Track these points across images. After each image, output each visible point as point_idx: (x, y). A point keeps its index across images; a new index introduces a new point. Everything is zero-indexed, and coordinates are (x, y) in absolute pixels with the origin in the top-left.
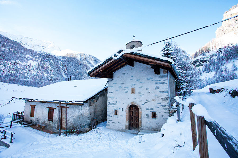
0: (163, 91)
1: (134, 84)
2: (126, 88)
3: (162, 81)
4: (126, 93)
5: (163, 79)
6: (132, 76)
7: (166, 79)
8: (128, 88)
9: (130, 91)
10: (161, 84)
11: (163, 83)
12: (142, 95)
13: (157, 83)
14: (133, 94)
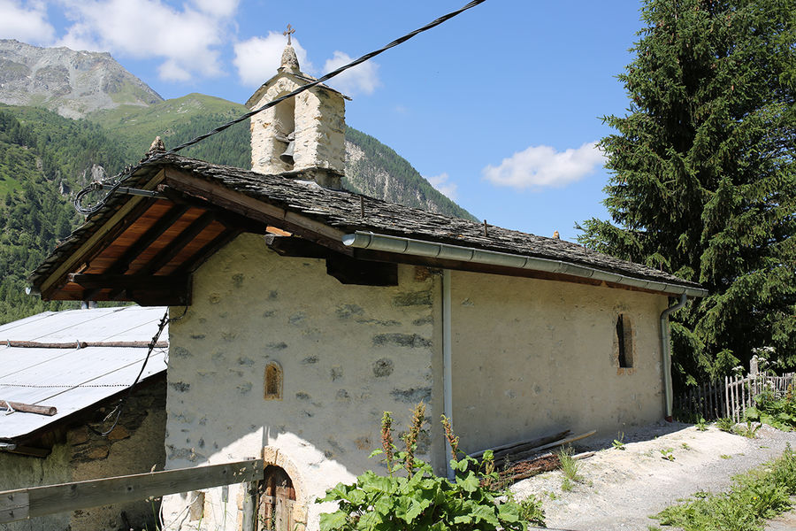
0: (408, 389)
1: (278, 341)
2: (242, 363)
3: (408, 329)
4: (244, 393)
5: (414, 313)
6: (273, 295)
7: (427, 312)
8: (253, 362)
9: (260, 385)
10: (403, 344)
11: (411, 341)
12: (311, 409)
13: (380, 340)
14: (273, 401)
